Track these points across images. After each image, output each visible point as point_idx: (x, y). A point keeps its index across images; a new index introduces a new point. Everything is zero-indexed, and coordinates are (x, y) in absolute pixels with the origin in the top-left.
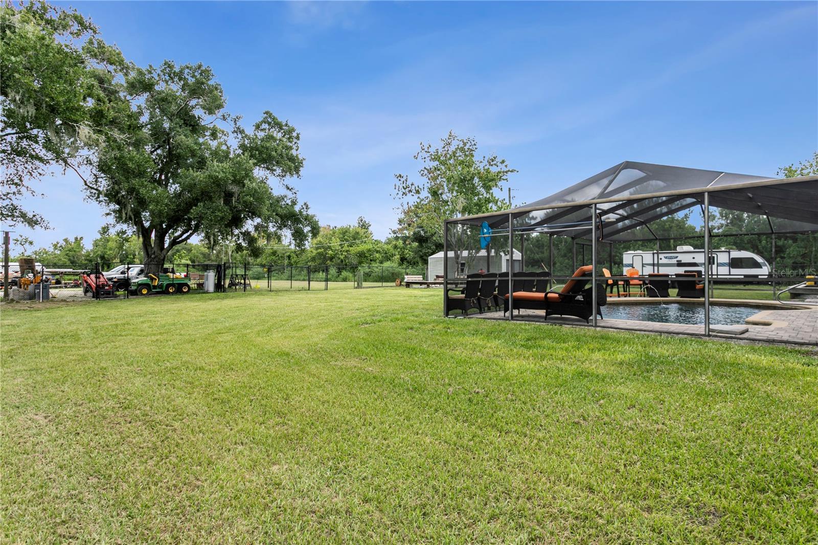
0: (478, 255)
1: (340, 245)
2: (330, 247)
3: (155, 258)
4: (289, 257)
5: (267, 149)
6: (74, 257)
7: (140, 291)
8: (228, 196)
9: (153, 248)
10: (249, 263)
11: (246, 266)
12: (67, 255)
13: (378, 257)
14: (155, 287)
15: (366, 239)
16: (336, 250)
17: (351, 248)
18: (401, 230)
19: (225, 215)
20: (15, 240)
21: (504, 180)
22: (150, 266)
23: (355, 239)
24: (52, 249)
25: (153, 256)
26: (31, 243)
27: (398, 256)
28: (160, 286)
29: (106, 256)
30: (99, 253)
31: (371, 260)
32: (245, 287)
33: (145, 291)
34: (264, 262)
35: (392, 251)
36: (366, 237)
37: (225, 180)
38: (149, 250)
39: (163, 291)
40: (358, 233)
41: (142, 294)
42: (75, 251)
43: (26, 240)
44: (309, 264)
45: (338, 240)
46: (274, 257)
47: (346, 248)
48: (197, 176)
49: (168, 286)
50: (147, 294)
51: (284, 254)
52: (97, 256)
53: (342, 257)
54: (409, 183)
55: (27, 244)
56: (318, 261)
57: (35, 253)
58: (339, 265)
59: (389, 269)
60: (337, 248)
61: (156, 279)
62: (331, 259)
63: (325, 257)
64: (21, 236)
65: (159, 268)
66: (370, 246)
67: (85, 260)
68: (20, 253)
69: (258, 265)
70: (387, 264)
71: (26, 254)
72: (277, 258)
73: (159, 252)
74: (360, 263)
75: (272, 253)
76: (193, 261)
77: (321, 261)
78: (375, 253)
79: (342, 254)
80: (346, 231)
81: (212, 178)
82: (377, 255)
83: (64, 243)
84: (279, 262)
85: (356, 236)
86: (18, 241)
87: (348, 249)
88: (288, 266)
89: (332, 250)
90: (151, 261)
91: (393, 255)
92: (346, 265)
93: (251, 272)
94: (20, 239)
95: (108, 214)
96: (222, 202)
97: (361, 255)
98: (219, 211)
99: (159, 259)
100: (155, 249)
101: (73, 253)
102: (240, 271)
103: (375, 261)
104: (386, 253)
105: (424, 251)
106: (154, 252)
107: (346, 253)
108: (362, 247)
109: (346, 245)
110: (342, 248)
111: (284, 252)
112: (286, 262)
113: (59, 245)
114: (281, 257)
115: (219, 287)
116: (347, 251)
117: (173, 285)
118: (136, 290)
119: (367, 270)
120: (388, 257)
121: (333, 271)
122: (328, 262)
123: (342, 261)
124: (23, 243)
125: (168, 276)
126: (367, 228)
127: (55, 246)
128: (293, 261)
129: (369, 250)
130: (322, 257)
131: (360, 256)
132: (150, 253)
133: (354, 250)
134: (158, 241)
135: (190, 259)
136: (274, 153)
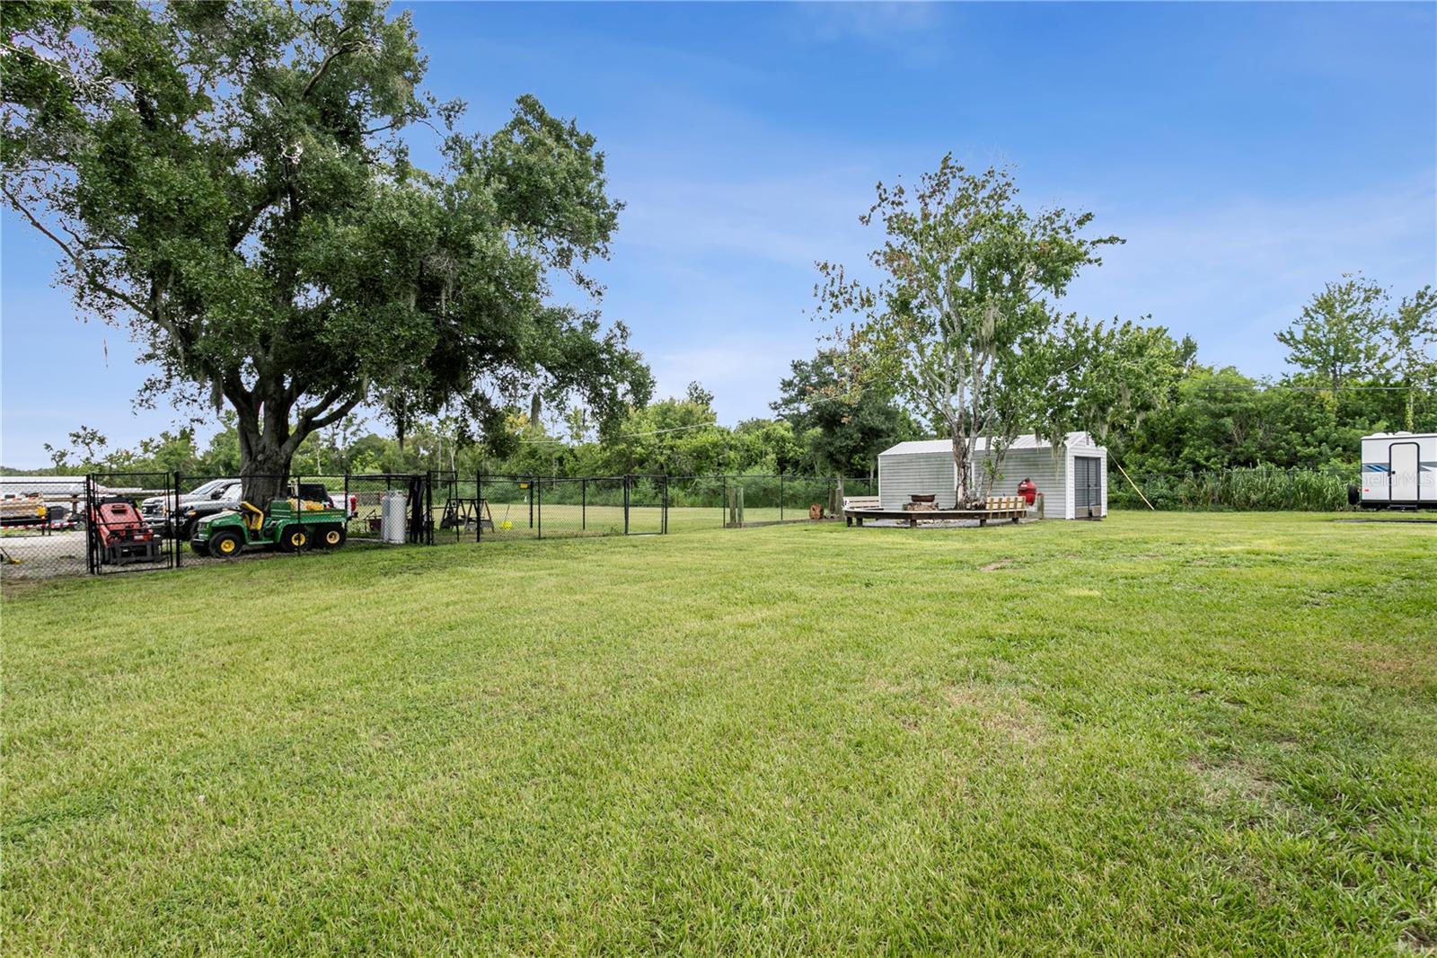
0: (1011, 447)
1: (659, 435)
2: (637, 441)
3: (265, 460)
4: (560, 460)
5: (530, 169)
6: (178, 465)
7: (217, 546)
8: (430, 289)
9: (260, 437)
10: (486, 473)
11: (481, 478)
12: (166, 461)
13: (733, 457)
14: (255, 535)
15: (707, 424)
16: (650, 445)
17: (679, 442)
18: (787, 402)
19: (418, 334)
20: (74, 435)
21: (1090, 261)
22: (255, 481)
23: (684, 424)
24: (140, 451)
25: (260, 457)
26: (102, 441)
27: (774, 456)
28: (270, 532)
29: (234, 463)
30: (222, 457)
31: (719, 465)
32: (479, 530)
33: (228, 547)
34: (515, 470)
35: (760, 445)
36: (706, 420)
37: (420, 238)
38: (253, 443)
39: (279, 545)
40: (690, 412)
41: (222, 554)
42: (179, 454)
43: (93, 435)
44: (600, 472)
45: (654, 426)
46: (532, 461)
47: (668, 442)
48: (345, 235)
49: (290, 530)
50: (233, 554)
51: (550, 455)
52: (217, 464)
53: (662, 459)
54: (848, 282)
55: (95, 442)
56: (616, 468)
57: (111, 459)
58: (656, 473)
59: (757, 479)
60: (652, 442)
61: (258, 515)
62: (641, 462)
63: (629, 459)
64: (85, 429)
65: (275, 485)
66: (715, 437)
67: (199, 470)
68: (84, 458)
69: (503, 476)
70: (754, 472)
71: (94, 460)
72: (539, 462)
73: (275, 447)
74: (699, 470)
75: (529, 453)
76: (386, 470)
77: (621, 467)
78: (727, 450)
79: (662, 453)
80: (669, 410)
81: (382, 232)
82: (732, 454)
83: (163, 441)
84: (543, 469)
85: (687, 418)
86: (79, 437)
87: (672, 443)
88: (558, 477)
89: (642, 445)
90: (256, 470)
91: (763, 454)
92: (670, 474)
93: (491, 490)
94: (82, 433)
95: (149, 357)
96: (413, 304)
97: (701, 455)
98: (402, 324)
99: (275, 464)
100: (266, 441)
101: (176, 457)
102: (468, 490)
103: (727, 465)
104: (747, 451)
105: (837, 443)
106: (264, 447)
107: (669, 452)
108: (703, 439)
109: (669, 435)
110: (661, 441)
111: (551, 450)
112: (555, 469)
113: (154, 444)
114: (546, 460)
115: (418, 529)
116: (671, 448)
117: (298, 528)
118: (206, 543)
119: (714, 484)
120: (751, 459)
121: (646, 486)
122: (636, 468)
123: (662, 467)
124: (87, 441)
125: (288, 506)
126: (707, 404)
127: (145, 446)
128: (567, 467)
129: (715, 445)
130: (624, 460)
131: (698, 457)
132: (254, 449)
133: (685, 444)
134: (272, 422)
135: (382, 467)
136: (547, 179)
